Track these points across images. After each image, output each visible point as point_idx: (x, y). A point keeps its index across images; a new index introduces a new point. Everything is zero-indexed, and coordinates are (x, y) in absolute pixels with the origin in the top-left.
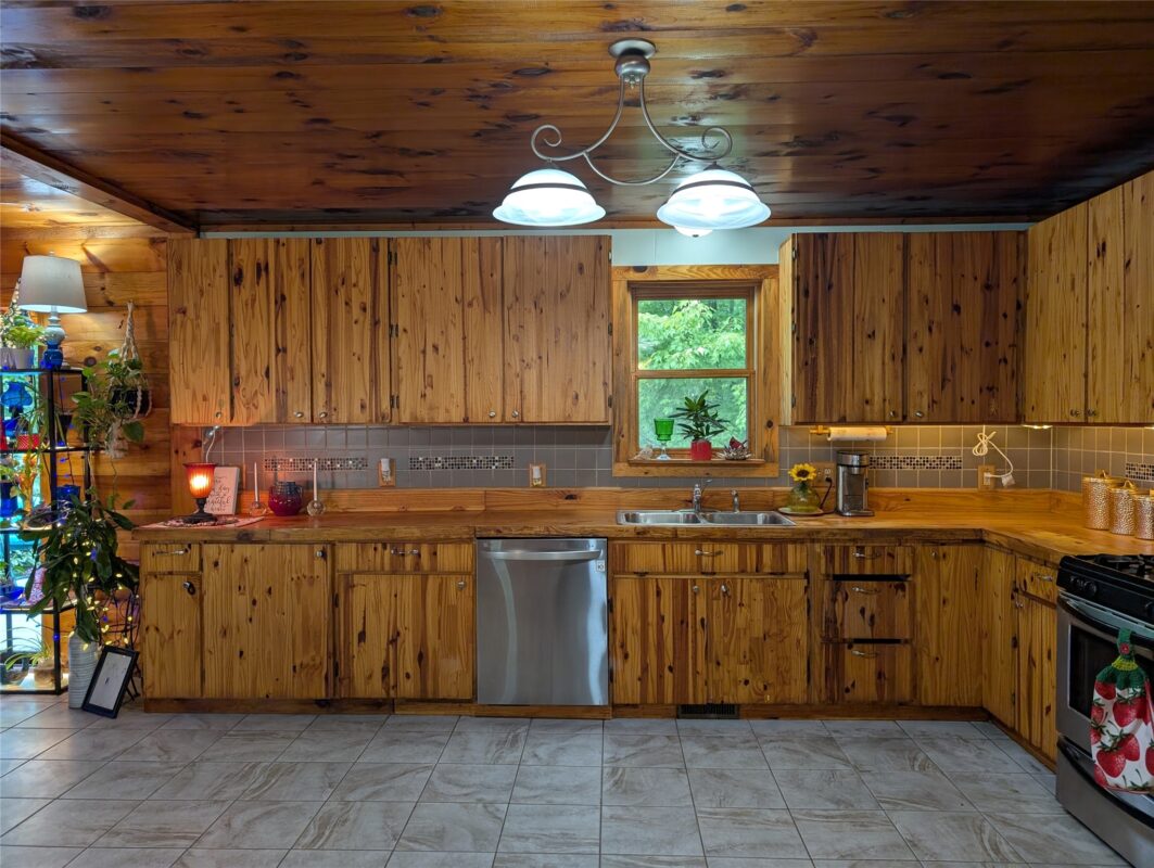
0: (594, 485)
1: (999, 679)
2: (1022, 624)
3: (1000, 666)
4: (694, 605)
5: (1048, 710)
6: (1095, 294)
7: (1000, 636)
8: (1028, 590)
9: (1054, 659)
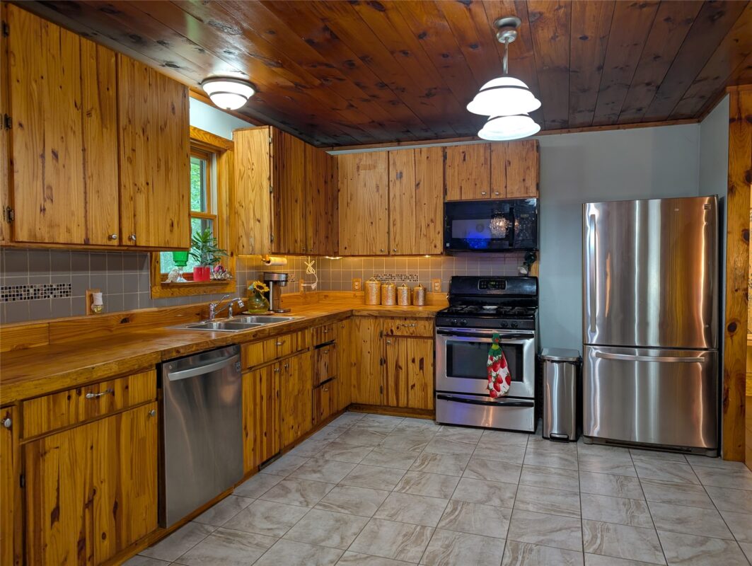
0: (137, 308)
1: (369, 383)
2: (390, 351)
3: (369, 377)
4: (275, 383)
5: (413, 386)
6: (395, 195)
7: (369, 361)
8: (395, 334)
9: (417, 361)
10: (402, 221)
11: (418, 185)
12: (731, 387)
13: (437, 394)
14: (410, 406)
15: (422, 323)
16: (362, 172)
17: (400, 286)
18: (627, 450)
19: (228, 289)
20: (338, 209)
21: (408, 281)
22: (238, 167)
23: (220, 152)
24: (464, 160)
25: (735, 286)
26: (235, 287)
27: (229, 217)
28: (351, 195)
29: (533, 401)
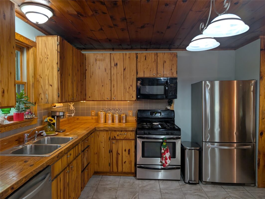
1: (103, 162)
2: (114, 146)
3: (104, 159)
4: (66, 179)
5: (125, 162)
6: (114, 74)
7: (104, 152)
8: (116, 138)
9: (127, 151)
10: (117, 85)
11: (124, 69)
12: (261, 158)
13: (137, 166)
14: (123, 171)
15: (129, 133)
16: (98, 62)
17: (114, 114)
18: (220, 186)
19: (33, 123)
20: (86, 78)
21: (118, 111)
22: (39, 56)
23: (28, 48)
24: (146, 59)
25: (263, 117)
26: (37, 121)
27: (34, 84)
28: (93, 73)
29: (180, 167)
